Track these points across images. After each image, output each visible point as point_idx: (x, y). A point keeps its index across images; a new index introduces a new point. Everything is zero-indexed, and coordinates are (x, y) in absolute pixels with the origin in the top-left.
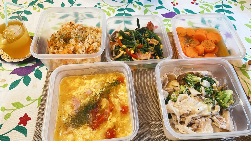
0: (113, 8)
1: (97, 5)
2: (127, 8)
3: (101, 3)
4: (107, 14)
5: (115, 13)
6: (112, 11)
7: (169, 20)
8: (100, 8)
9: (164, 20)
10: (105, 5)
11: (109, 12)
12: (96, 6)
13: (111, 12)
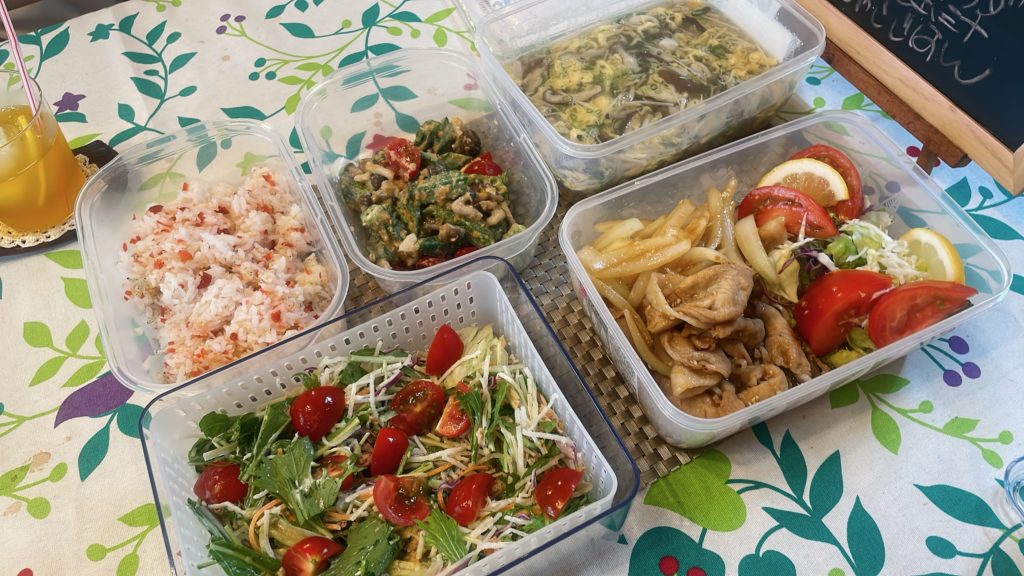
0: (321, 61)
1: (258, 70)
2: (369, 45)
6: (324, 73)
8: (271, 76)
10: (286, 62)
11: (312, 79)
12: (254, 77)
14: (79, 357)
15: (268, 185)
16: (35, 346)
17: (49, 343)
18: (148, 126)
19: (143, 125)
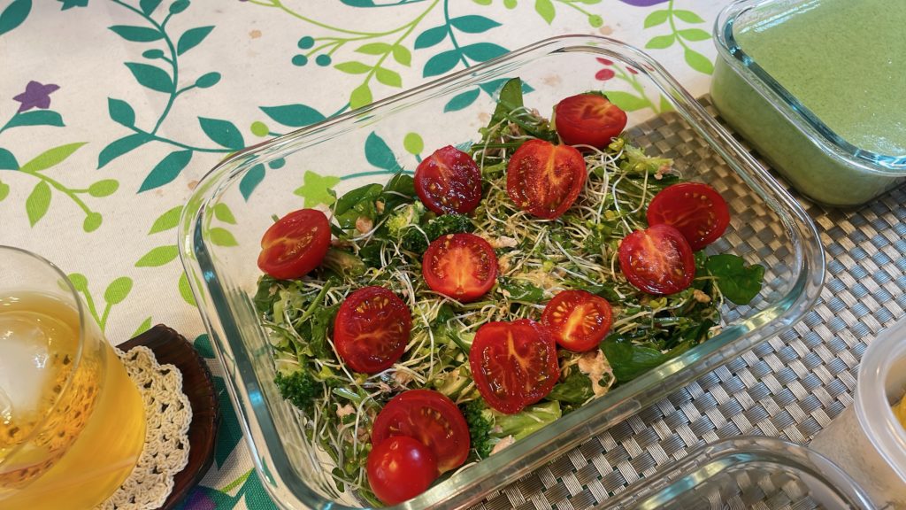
0: (390, 40)
1: (304, 52)
2: (450, 18)
3: (314, 37)
4: (379, 79)
5: (412, 63)
6: (397, 58)
7: (669, 13)
8: (324, 60)
9: (651, 22)
10: (342, 42)
11: (381, 66)
12: (299, 61)
13: (390, 63)
18: (156, 134)
19: (150, 132)
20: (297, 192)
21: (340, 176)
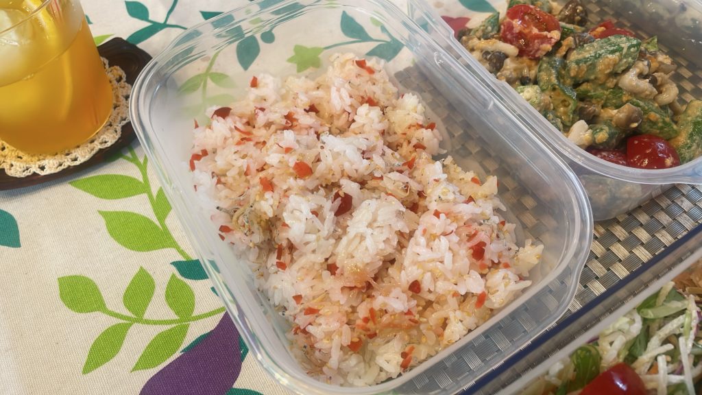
14: (148, 322)
15: (364, 72)
16: (80, 311)
17: (100, 306)
18: (168, 23)
19: (162, 21)
20: (290, 60)
21: (323, 46)
